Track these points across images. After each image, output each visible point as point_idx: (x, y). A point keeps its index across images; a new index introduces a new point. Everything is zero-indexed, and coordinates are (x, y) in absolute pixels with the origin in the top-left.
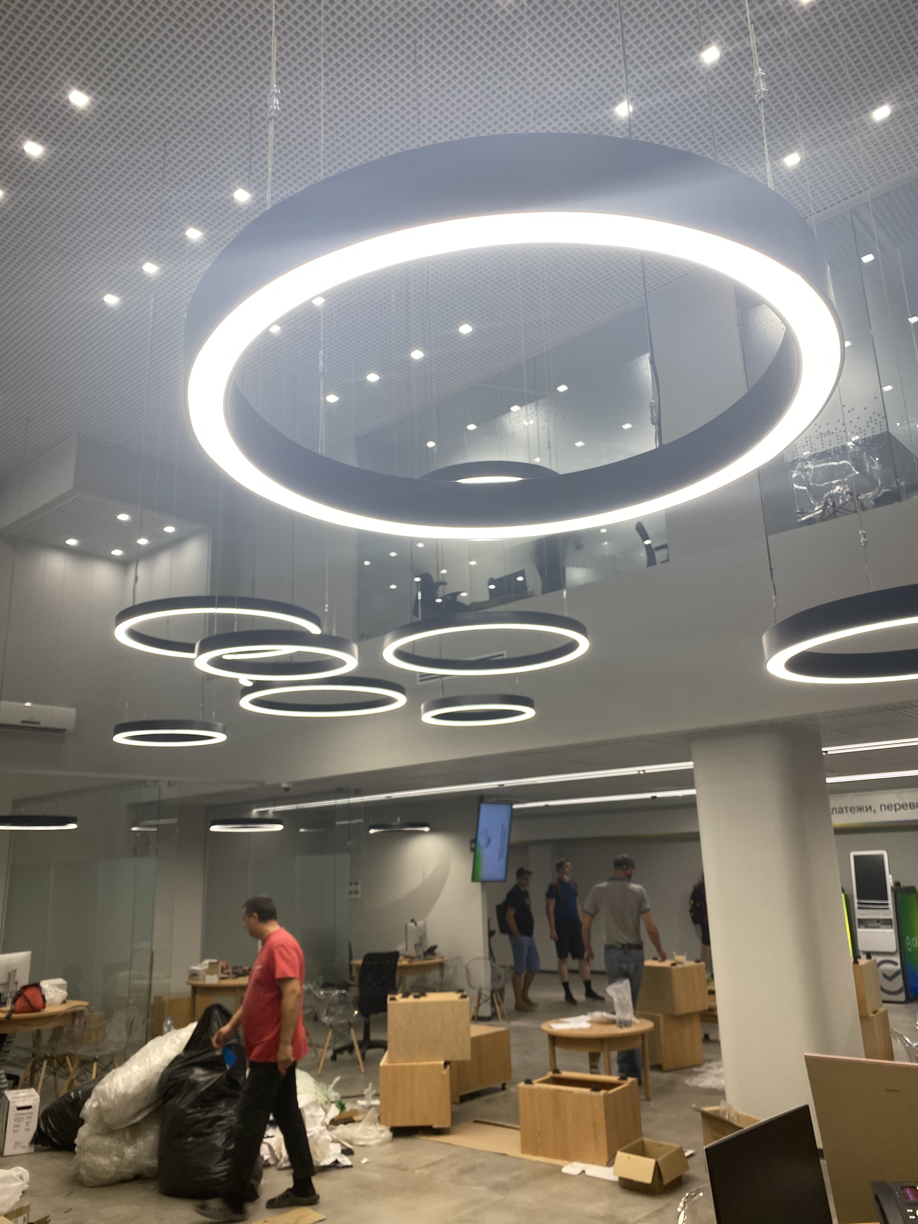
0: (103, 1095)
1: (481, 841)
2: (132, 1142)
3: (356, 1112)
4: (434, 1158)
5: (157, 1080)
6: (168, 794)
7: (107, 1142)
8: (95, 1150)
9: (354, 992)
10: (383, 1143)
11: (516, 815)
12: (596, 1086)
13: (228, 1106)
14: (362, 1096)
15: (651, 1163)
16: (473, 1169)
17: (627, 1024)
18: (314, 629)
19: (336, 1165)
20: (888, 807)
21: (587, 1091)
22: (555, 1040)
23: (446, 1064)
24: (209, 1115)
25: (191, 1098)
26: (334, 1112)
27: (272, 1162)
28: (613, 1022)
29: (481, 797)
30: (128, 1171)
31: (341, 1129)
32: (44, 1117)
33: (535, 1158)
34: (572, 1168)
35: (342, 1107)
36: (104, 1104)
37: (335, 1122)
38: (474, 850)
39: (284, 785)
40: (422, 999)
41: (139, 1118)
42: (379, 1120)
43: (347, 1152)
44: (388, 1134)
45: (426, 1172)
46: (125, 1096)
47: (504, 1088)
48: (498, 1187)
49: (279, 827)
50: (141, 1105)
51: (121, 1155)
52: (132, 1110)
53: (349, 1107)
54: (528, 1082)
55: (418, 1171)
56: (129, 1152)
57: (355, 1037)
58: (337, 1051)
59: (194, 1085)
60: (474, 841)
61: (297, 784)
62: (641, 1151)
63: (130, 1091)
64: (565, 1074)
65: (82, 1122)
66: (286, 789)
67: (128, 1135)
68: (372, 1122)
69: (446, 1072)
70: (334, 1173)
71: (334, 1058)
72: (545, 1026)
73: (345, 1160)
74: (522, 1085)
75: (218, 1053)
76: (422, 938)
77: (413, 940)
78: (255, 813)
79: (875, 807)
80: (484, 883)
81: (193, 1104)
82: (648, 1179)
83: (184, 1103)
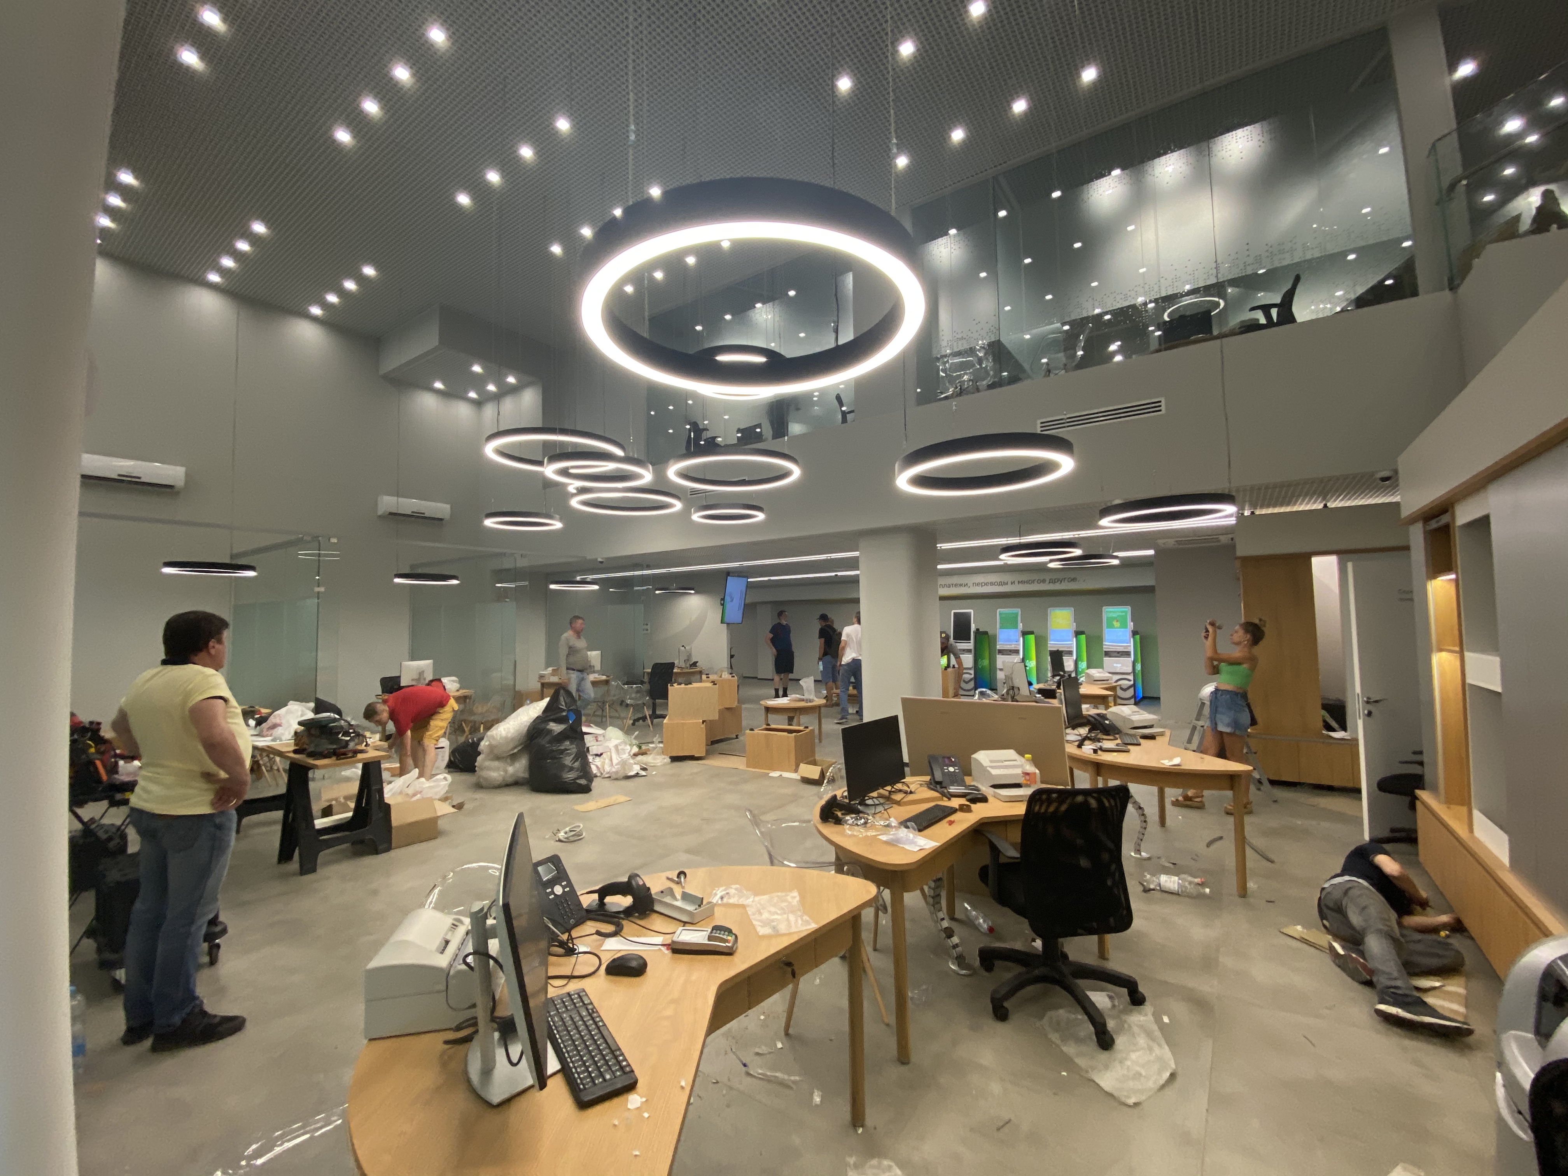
0: (492, 736)
1: (727, 598)
2: (512, 763)
3: (648, 750)
4: (695, 770)
5: (526, 729)
6: (522, 563)
7: (496, 764)
8: (489, 769)
9: (647, 687)
10: (664, 765)
11: (751, 585)
12: (790, 732)
13: (571, 743)
14: (652, 742)
15: (819, 768)
16: (720, 775)
17: (811, 701)
18: (619, 453)
19: (637, 775)
20: (978, 584)
21: (785, 734)
22: (768, 709)
23: (703, 722)
24: (561, 748)
25: (548, 738)
26: (635, 750)
27: (599, 774)
28: (803, 700)
29: (728, 573)
30: (510, 780)
31: (640, 758)
32: (453, 753)
33: (754, 770)
34: (775, 774)
35: (640, 747)
36: (493, 743)
37: (635, 755)
38: (722, 605)
39: (600, 560)
40: (690, 686)
41: (516, 751)
42: (663, 753)
43: (644, 769)
44: (669, 760)
45: (690, 778)
46: (506, 738)
47: (737, 738)
49: (596, 587)
50: (516, 743)
51: (506, 771)
52: (511, 746)
53: (644, 747)
54: (752, 730)
55: (686, 778)
56: (511, 769)
57: (647, 712)
58: (635, 721)
59: (550, 731)
60: (723, 599)
61: (608, 559)
62: (814, 763)
63: (509, 735)
64: (773, 726)
65: (479, 754)
66: (601, 562)
67: (509, 760)
68: (659, 754)
69: (703, 726)
70: (637, 779)
71: (633, 724)
72: (762, 702)
73: (643, 773)
74: (748, 731)
75: (564, 714)
76: (689, 656)
77: (683, 657)
78: (578, 578)
79: (970, 584)
80: (728, 624)
81: (550, 742)
82: (816, 776)
83: (544, 741)
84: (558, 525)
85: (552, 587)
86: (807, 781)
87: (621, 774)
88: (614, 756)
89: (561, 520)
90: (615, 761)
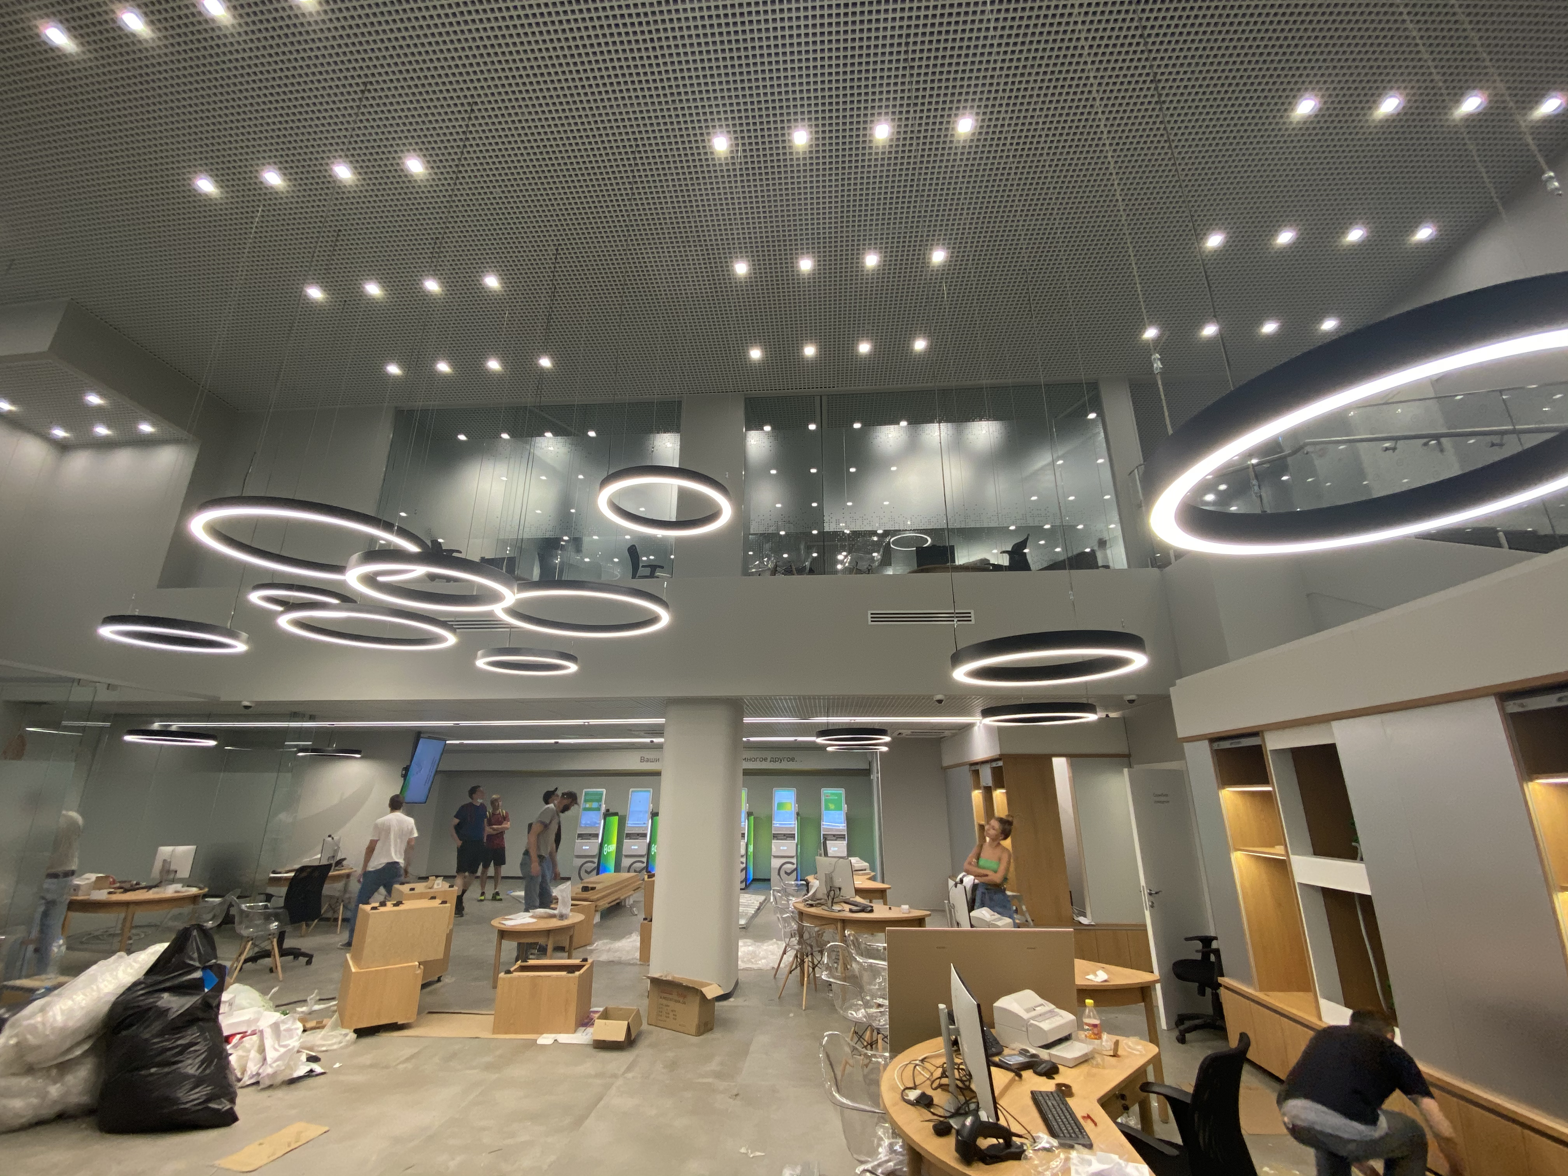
1: (414, 768)
2: (59, 1079)
5: (106, 1010)
7: (24, 1082)
9: (280, 904)
10: (350, 1046)
11: (448, 751)
12: (571, 968)
15: (624, 1024)
16: (454, 1055)
19: (309, 1074)
21: (564, 973)
22: (504, 934)
23: (420, 963)
24: (180, 1042)
25: (157, 1026)
28: (554, 917)
33: (507, 1036)
34: (546, 1039)
36: (27, 1040)
38: (405, 776)
39: (247, 703)
40: (401, 907)
41: (73, 1053)
42: (342, 1024)
43: (312, 1059)
44: (352, 1036)
45: (409, 1066)
46: (62, 1028)
48: (488, 1067)
49: (212, 743)
50: (79, 1039)
51: (41, 1096)
52: (66, 1044)
55: (401, 1067)
56: (52, 1091)
59: (165, 1011)
60: (407, 769)
61: (259, 704)
62: (614, 1016)
64: (532, 962)
66: (246, 707)
67: (54, 1073)
68: (334, 1027)
69: (419, 972)
70: (310, 1082)
72: (495, 923)
73: (317, 1068)
75: (196, 975)
76: (336, 851)
78: (156, 726)
81: (161, 1034)
82: (621, 1037)
83: (148, 1033)
84: (239, 647)
85: (129, 738)
86: (602, 1046)
87: (280, 1079)
88: (269, 1042)
89: (247, 642)
90: (271, 1055)
